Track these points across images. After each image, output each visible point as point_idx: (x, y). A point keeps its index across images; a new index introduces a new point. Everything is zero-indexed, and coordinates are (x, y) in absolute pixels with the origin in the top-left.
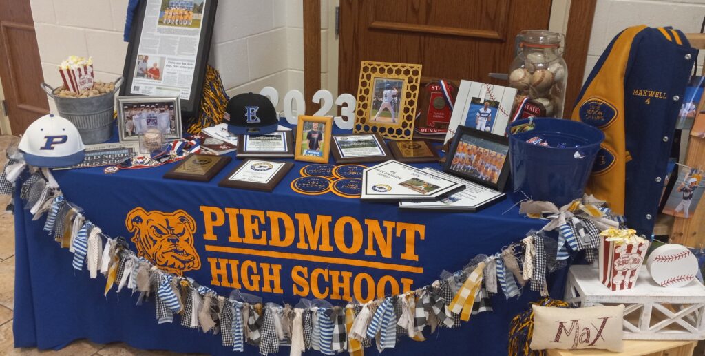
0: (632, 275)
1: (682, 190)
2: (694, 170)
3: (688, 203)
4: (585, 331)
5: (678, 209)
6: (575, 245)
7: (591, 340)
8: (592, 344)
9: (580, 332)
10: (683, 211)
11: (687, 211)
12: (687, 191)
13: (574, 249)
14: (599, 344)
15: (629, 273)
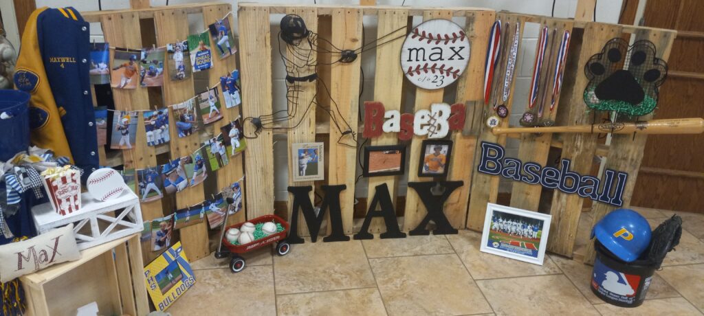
0: (75, 199)
1: (119, 129)
2: (123, 113)
3: (127, 138)
4: (42, 253)
5: (121, 143)
6: (20, 189)
7: (50, 258)
8: (52, 261)
9: (38, 256)
10: (125, 144)
11: (128, 143)
12: (123, 129)
13: (20, 192)
14: (58, 259)
15: (72, 199)
